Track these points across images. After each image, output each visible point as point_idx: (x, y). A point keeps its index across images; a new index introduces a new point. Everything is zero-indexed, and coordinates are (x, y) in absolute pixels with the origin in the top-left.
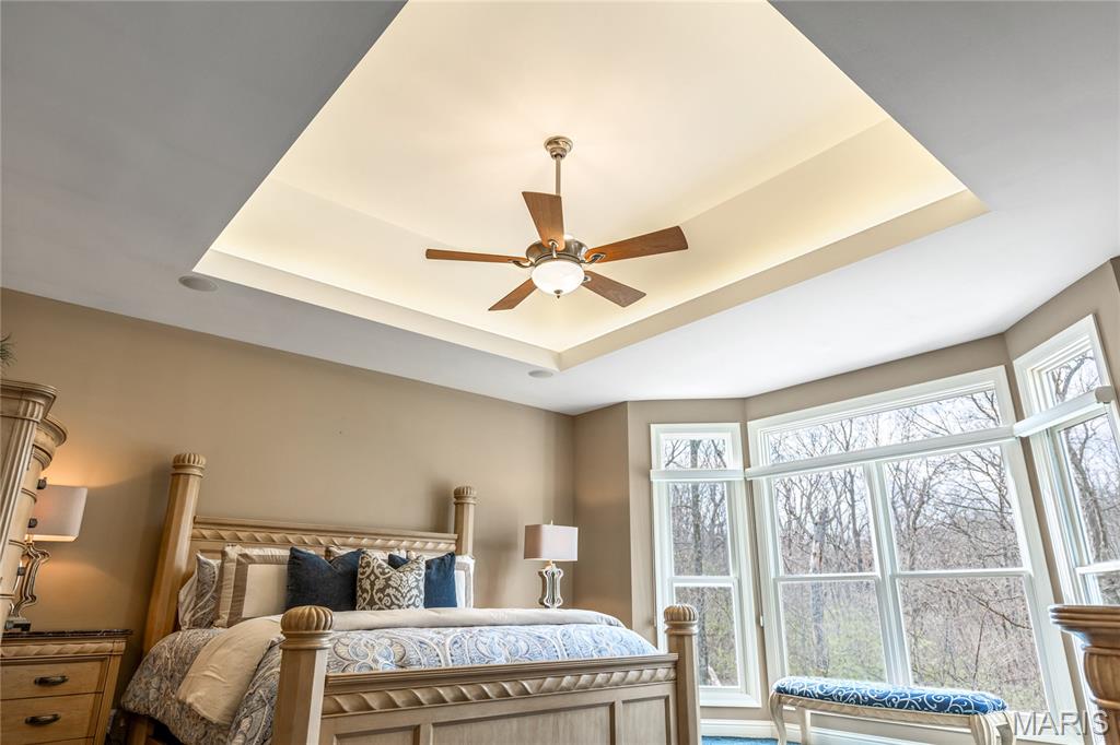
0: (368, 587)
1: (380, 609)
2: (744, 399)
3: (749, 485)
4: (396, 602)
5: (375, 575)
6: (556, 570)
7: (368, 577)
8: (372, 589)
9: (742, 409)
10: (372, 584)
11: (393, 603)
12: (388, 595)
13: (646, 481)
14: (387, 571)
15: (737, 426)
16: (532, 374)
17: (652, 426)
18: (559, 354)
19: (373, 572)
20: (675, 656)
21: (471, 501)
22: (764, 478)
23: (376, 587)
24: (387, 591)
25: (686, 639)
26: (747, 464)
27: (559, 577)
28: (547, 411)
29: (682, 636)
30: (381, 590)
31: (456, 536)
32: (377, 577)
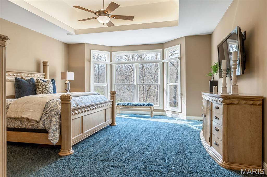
0: (41, 88)
1: (45, 93)
2: (111, 47)
3: (111, 65)
4: (49, 91)
5: (42, 85)
6: (69, 82)
7: (40, 85)
8: (42, 88)
9: (111, 49)
10: (42, 87)
11: (48, 91)
12: (47, 89)
13: (89, 63)
14: (45, 84)
15: (109, 52)
16: (68, 34)
17: (91, 50)
18: (75, 30)
19: (41, 84)
20: (112, 100)
21: (48, 65)
22: (114, 64)
23: (43, 88)
24: (46, 89)
25: (115, 97)
26: (111, 61)
27: (69, 84)
28: (64, 43)
29: (114, 96)
30: (45, 88)
31: (44, 74)
32: (43, 85)
